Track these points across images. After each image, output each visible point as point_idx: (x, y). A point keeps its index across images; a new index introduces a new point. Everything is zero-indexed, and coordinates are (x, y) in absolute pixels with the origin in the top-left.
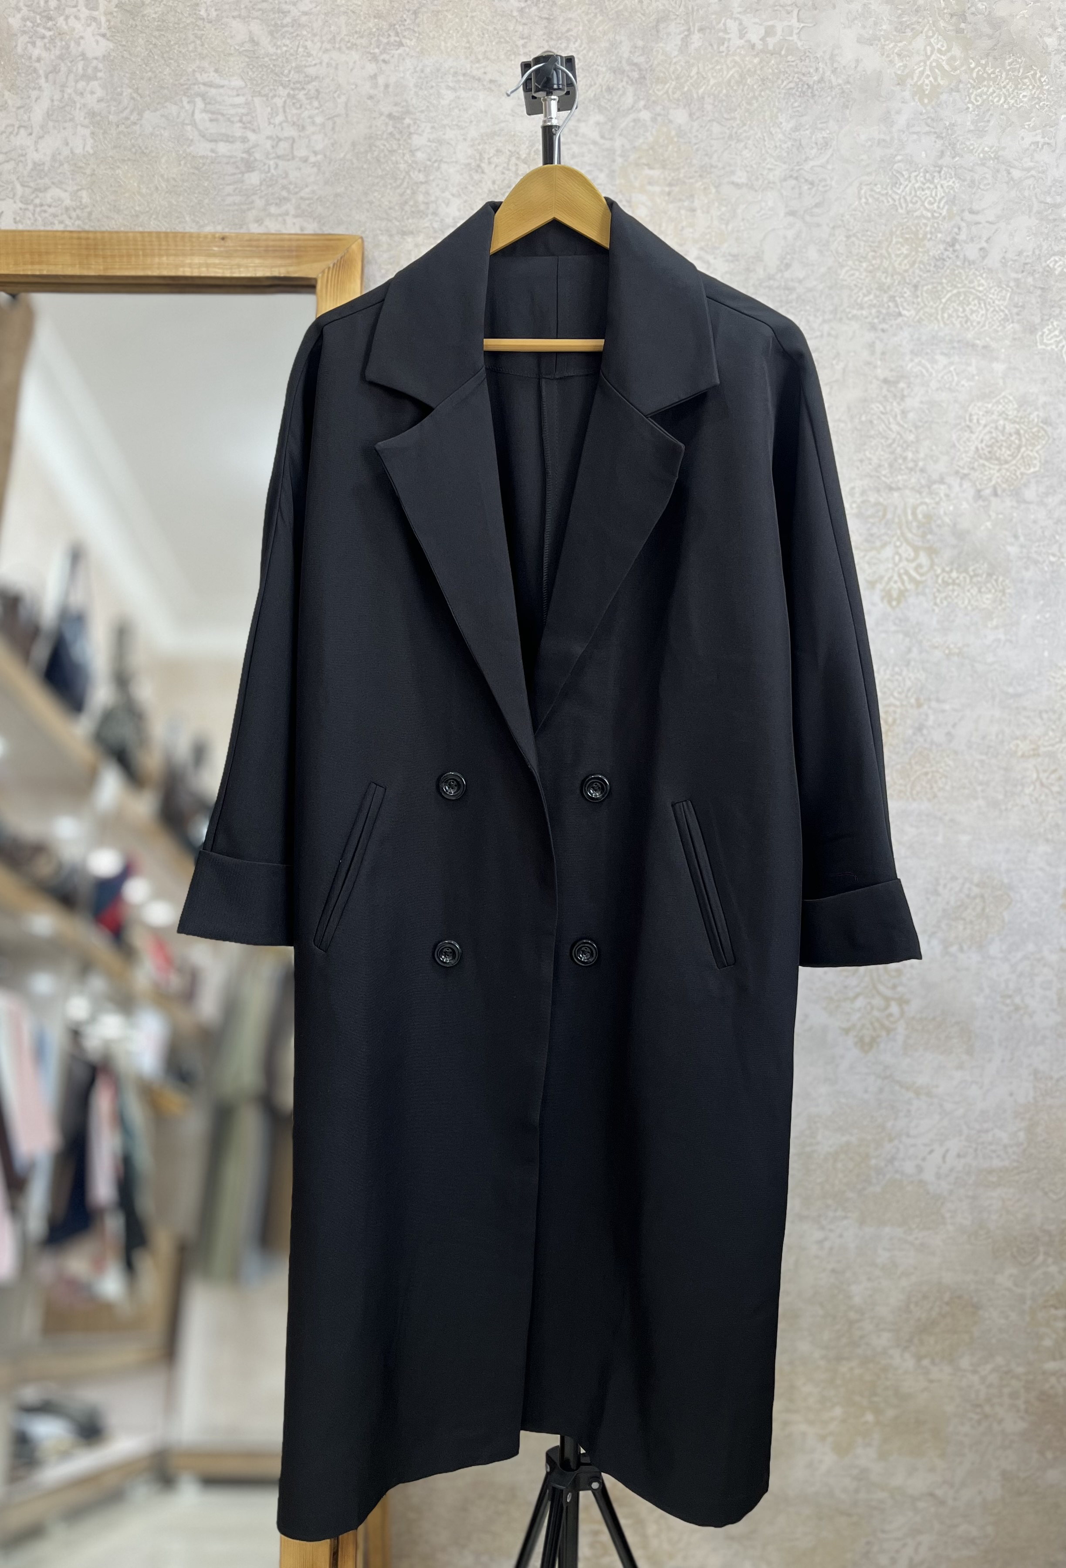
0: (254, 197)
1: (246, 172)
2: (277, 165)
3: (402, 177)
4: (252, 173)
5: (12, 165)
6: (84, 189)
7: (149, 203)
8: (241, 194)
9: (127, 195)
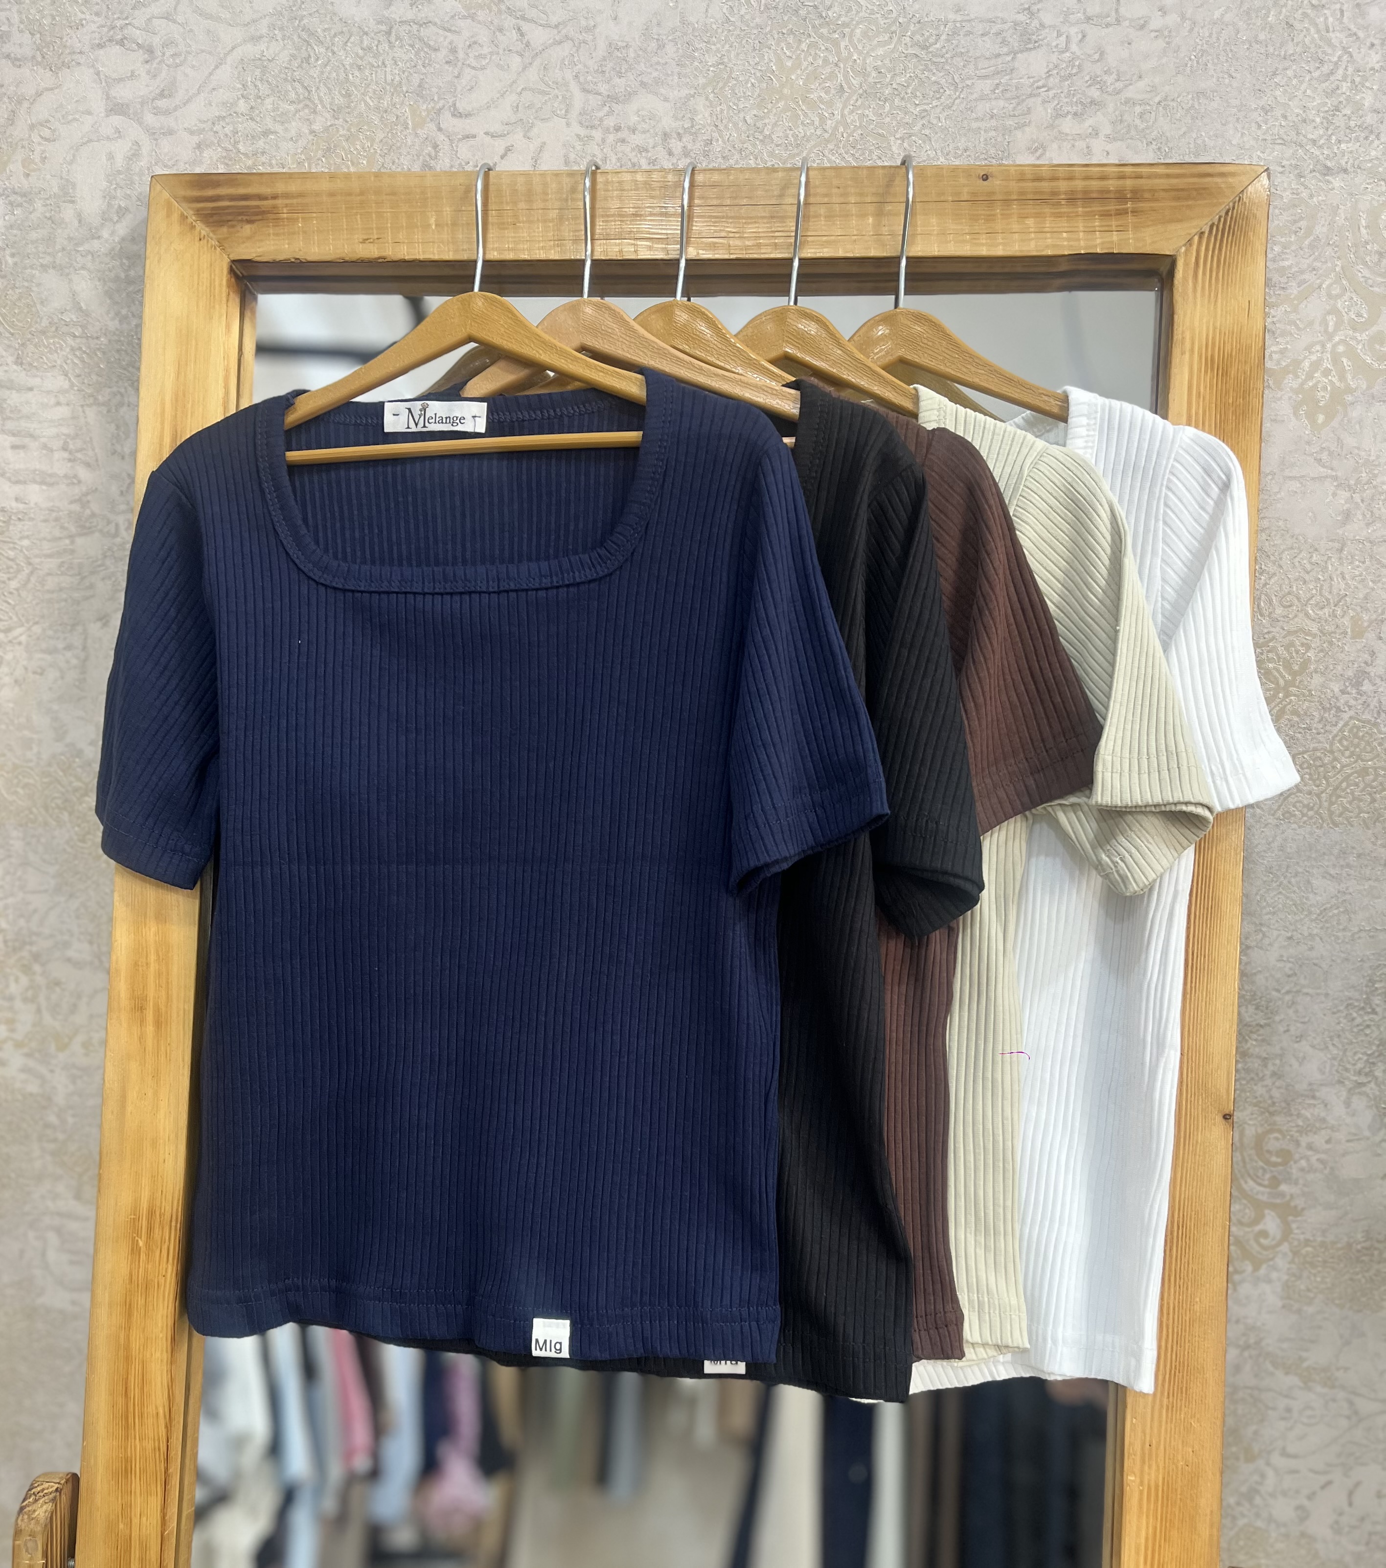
0: (1030, 102)
1: (1022, 52)
2: (1084, 36)
3: (1335, 59)
4: (1033, 52)
5: (566, 49)
6: (700, 95)
7: (823, 119)
8: (1008, 95)
9: (781, 104)
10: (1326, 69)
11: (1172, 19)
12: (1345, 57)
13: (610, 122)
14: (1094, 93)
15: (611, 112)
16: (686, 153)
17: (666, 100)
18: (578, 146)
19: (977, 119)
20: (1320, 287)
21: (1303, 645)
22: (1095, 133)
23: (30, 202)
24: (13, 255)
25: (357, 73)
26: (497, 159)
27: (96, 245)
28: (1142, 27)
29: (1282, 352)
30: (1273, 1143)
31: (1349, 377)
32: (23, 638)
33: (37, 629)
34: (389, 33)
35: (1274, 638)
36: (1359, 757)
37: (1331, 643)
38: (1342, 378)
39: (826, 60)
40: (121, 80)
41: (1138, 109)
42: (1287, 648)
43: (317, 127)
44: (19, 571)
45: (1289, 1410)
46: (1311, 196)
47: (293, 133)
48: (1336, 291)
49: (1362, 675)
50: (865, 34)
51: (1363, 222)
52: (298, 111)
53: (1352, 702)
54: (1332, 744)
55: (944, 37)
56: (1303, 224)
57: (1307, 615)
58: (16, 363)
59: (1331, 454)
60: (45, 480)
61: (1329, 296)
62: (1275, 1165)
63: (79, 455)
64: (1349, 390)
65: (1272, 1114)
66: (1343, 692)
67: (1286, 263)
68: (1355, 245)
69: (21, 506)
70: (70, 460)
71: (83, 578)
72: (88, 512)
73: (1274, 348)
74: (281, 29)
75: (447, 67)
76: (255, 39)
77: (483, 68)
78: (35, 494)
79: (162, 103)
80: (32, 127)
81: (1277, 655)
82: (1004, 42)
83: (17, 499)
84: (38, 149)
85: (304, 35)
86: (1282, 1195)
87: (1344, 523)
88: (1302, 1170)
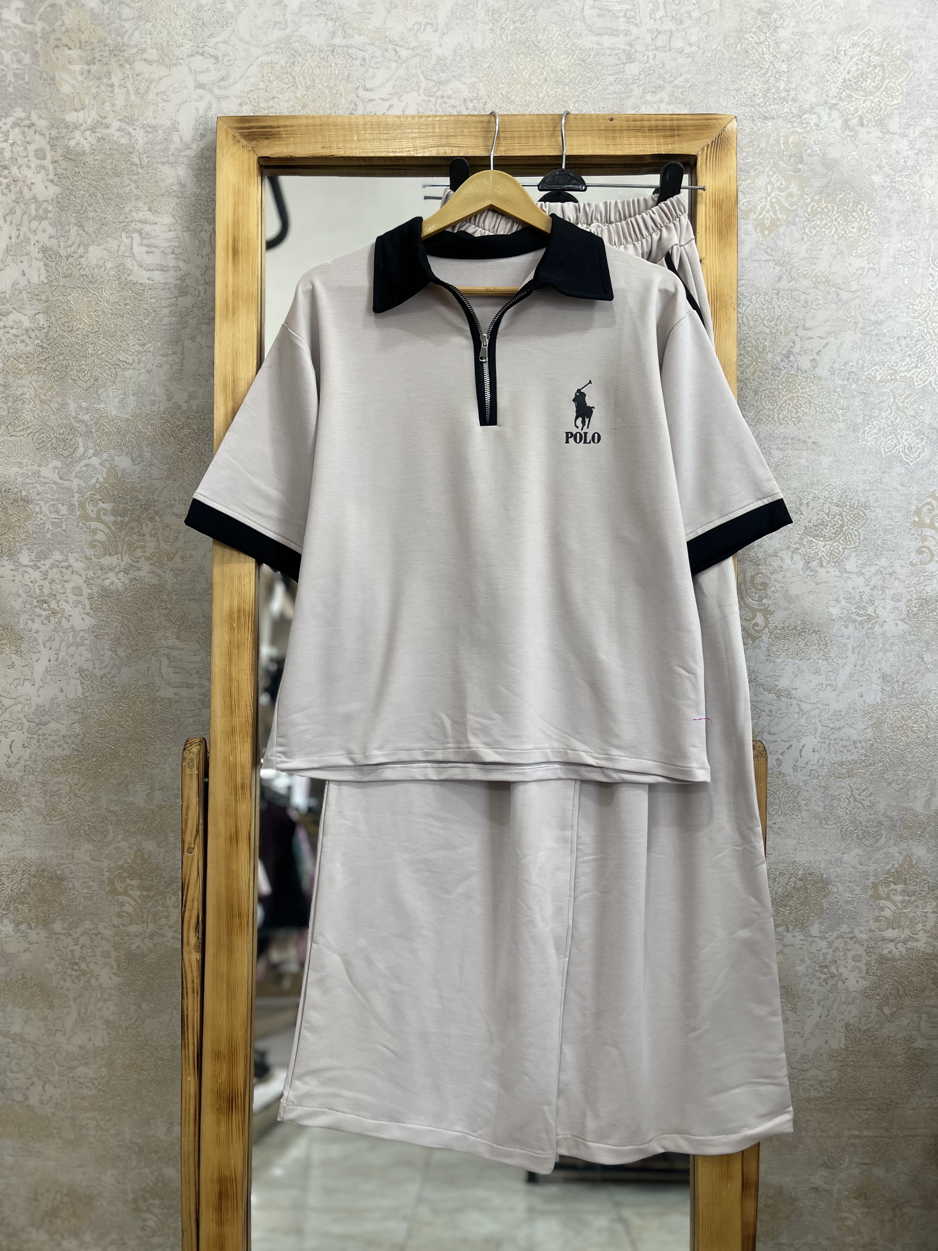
1: (627, 63)
2: (655, 56)
3: (767, 67)
4: (633, 64)
5: (417, 60)
6: (481, 81)
7: (538, 93)
8: (622, 83)
9: (518, 86)
10: (763, 71)
11: (694, 48)
12: (771, 66)
13: (439, 93)
14: (660, 82)
15: (439, 89)
16: (475, 109)
17: (465, 83)
18: (424, 104)
19: (608, 94)
20: (764, 172)
21: (763, 339)
22: (662, 101)
23: (156, 131)
24: (147, 157)
25: (318, 70)
26: (385, 111)
27: (188, 152)
28: (681, 52)
29: (748, 202)
30: (758, 580)
31: (778, 213)
32: (151, 349)
33: (159, 344)
34: (333, 51)
35: (750, 336)
36: (790, 391)
37: (775, 338)
38: (775, 214)
39: (538, 66)
40: (203, 72)
41: (680, 90)
42: (756, 341)
43: (298, 95)
44: (149, 315)
45: (771, 711)
46: (759, 130)
47: (287, 98)
48: (771, 173)
49: (789, 353)
50: (556, 54)
51: (782, 142)
52: (289, 88)
53: (786, 366)
54: (778, 386)
55: (592, 56)
56: (755, 143)
57: (764, 325)
58: (149, 210)
59: (771, 249)
60: (164, 269)
61: (768, 176)
62: (760, 590)
63: (180, 256)
64: (779, 219)
65: (758, 565)
66: (782, 361)
67: (749, 161)
68: (778, 152)
69: (151, 282)
70: (175, 259)
71: (182, 318)
72: (184, 285)
73: (744, 200)
74: (281, 49)
75: (360, 67)
76: (268, 53)
77: (378, 68)
78: (158, 276)
79: (223, 83)
80: (157, 94)
81: (752, 344)
82: (619, 59)
83: (148, 279)
84: (160, 106)
85: (292, 52)
86: (764, 604)
87: (779, 281)
88: (773, 592)
